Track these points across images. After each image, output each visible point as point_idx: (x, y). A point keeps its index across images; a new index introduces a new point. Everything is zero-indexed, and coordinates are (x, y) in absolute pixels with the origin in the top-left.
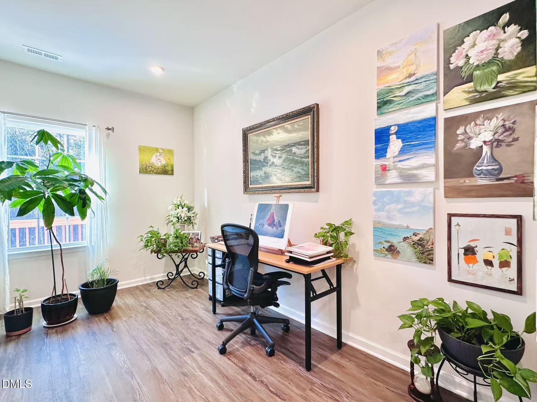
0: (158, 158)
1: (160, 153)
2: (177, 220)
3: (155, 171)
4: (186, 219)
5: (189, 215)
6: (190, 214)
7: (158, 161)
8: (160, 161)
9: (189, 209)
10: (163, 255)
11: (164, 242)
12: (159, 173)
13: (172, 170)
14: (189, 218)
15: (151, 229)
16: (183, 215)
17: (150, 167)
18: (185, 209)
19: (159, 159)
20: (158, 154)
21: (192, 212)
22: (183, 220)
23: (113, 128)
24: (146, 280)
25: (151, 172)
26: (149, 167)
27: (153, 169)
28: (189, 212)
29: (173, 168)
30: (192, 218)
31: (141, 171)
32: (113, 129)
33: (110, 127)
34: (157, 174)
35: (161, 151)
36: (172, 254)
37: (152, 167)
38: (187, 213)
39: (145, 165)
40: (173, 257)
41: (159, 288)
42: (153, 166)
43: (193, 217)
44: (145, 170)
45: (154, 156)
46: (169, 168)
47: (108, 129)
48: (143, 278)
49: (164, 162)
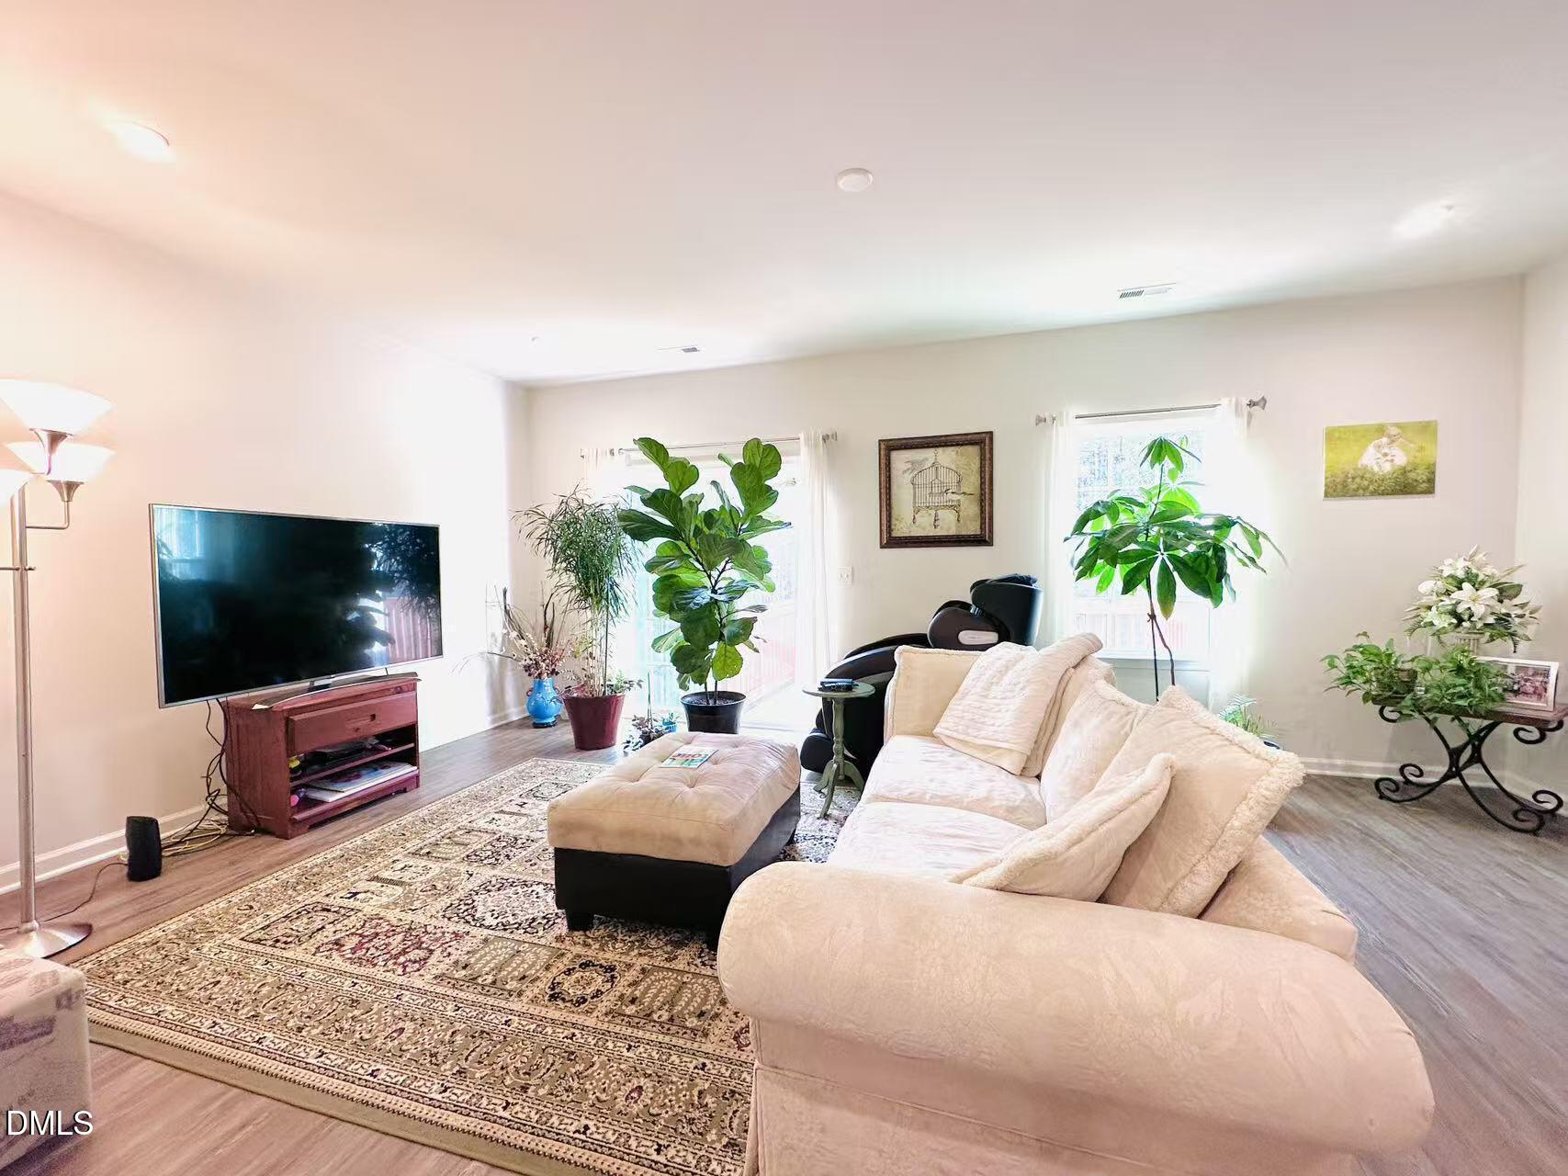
0: (1383, 451)
1: (1389, 436)
2: (1455, 621)
3: (1371, 488)
4: (1491, 620)
5: (1504, 611)
6: (1506, 608)
7: (1379, 460)
8: (1389, 458)
9: (1506, 591)
10: (1400, 712)
11: (1406, 680)
12: (1383, 494)
13: (1431, 481)
14: (1503, 620)
15: (1363, 641)
16: (1479, 610)
17: (1358, 480)
18: (1489, 593)
19: (1386, 455)
20: (1385, 440)
21: (1516, 601)
22: (1479, 625)
23: (1263, 399)
24: (1333, 766)
25: (1361, 491)
26: (1353, 478)
27: (1366, 483)
28: (1501, 601)
29: (1433, 473)
30: (1517, 620)
31: (1331, 491)
32: (1263, 402)
33: (1256, 399)
34: (1379, 494)
35: (1394, 431)
36: (1437, 715)
37: (1362, 477)
38: (1494, 603)
39: (1342, 476)
40: (1439, 725)
41: (1382, 797)
42: (1367, 475)
43: (1521, 616)
44: (1339, 488)
45: (1371, 449)
46: (1421, 475)
47: (1252, 404)
48: (1325, 761)
49: (1401, 459)
